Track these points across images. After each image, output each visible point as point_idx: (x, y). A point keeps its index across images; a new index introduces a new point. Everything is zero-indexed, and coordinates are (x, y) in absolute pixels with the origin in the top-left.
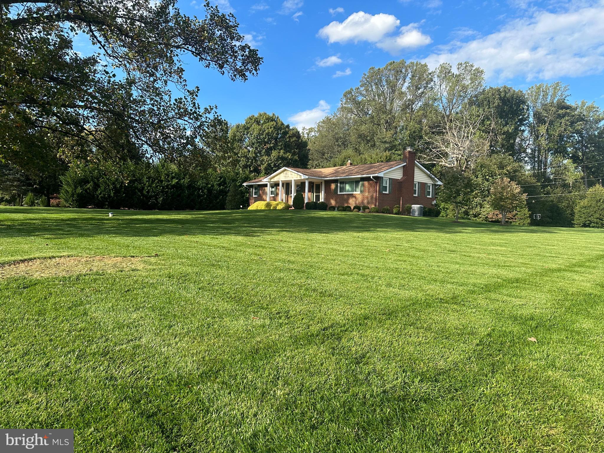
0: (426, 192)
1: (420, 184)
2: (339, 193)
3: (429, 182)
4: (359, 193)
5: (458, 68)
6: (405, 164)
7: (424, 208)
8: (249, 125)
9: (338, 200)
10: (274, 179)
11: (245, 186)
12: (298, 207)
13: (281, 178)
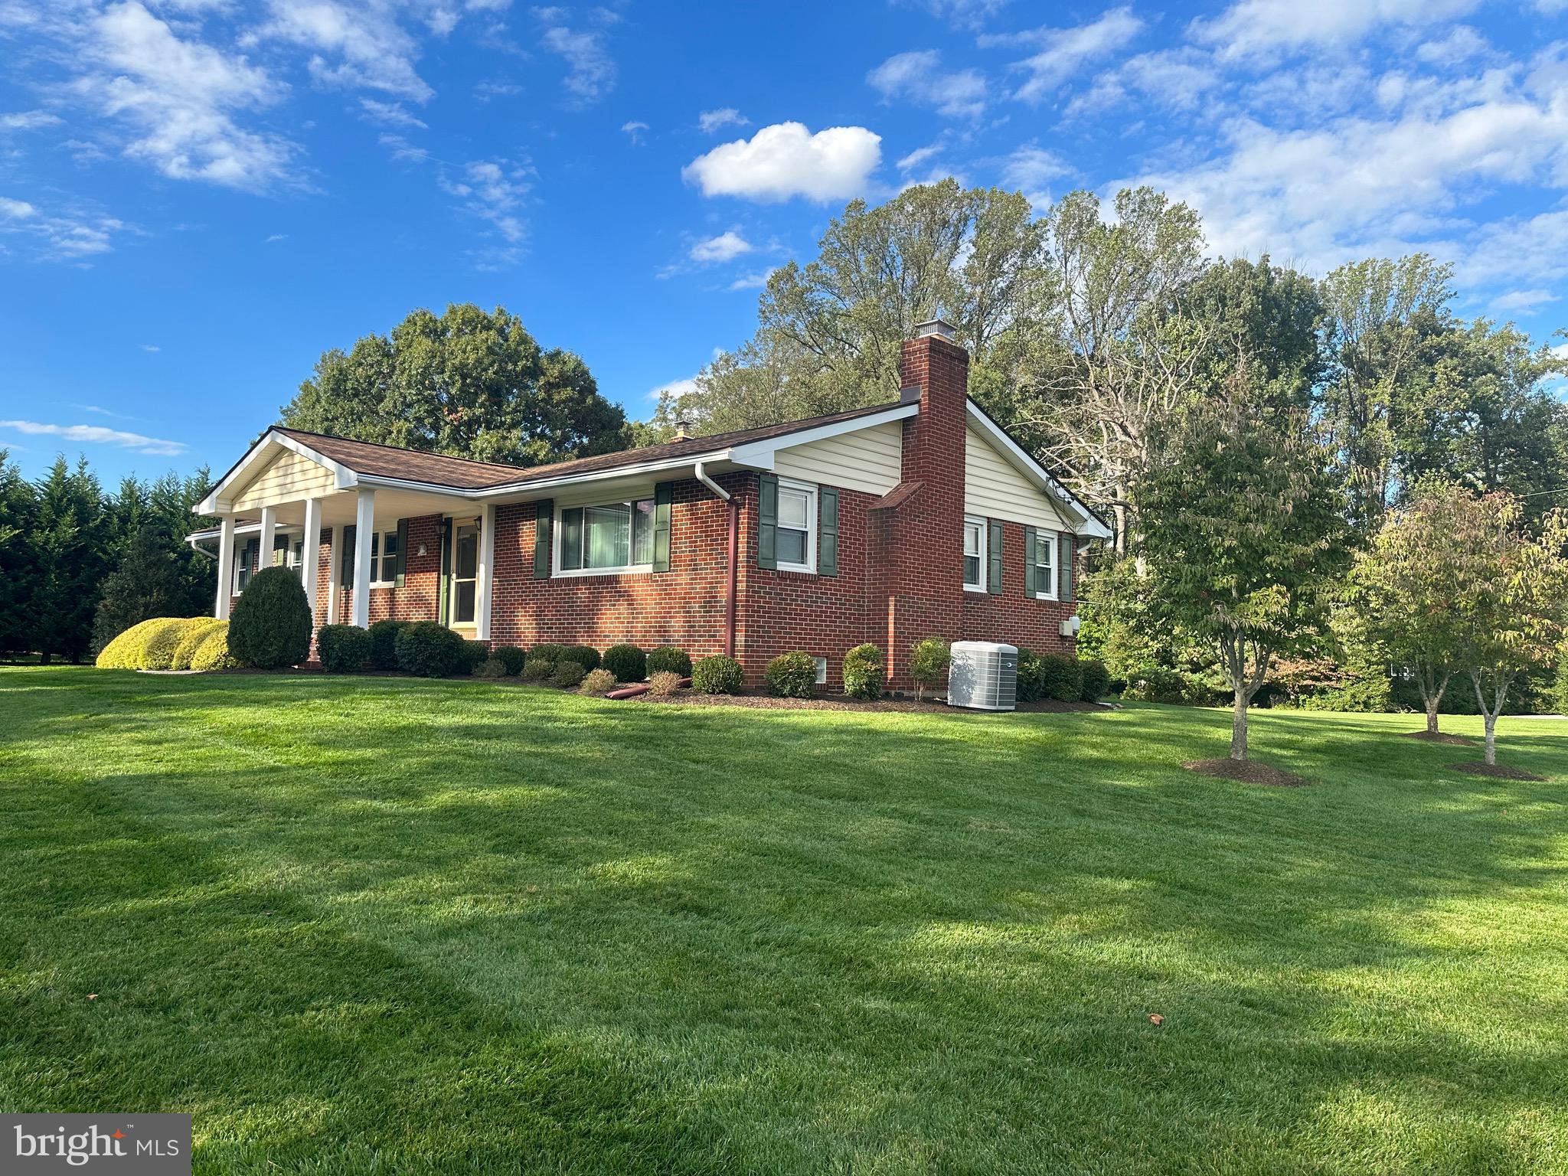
0: (1030, 572)
1: (996, 531)
2: (557, 573)
3: (1045, 521)
4: (648, 569)
5: (1120, 207)
6: (912, 410)
7: (1023, 657)
8: (402, 344)
9: (549, 615)
10: (243, 499)
11: (193, 545)
12: (256, 655)
13: (266, 493)
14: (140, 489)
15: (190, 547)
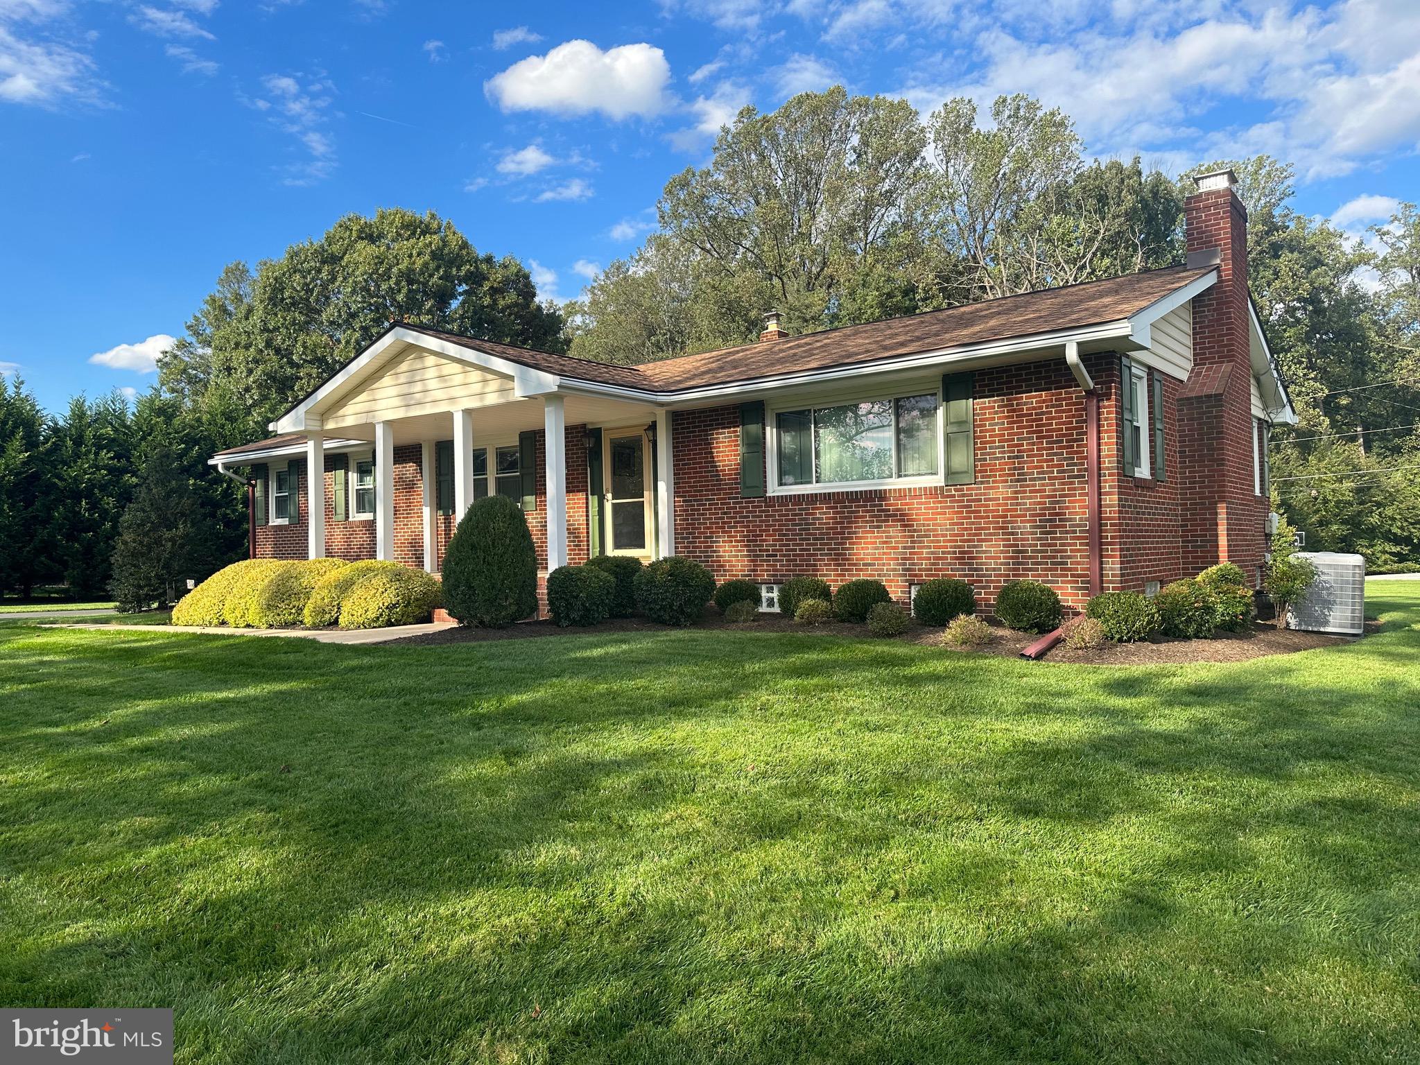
2: (774, 489)
4: (936, 480)
6: (1210, 280)
8: (335, 248)
9: (769, 541)
10: (341, 412)
11: (220, 469)
12: (488, 612)
13: (380, 405)
14: (90, 408)
15: (217, 471)
